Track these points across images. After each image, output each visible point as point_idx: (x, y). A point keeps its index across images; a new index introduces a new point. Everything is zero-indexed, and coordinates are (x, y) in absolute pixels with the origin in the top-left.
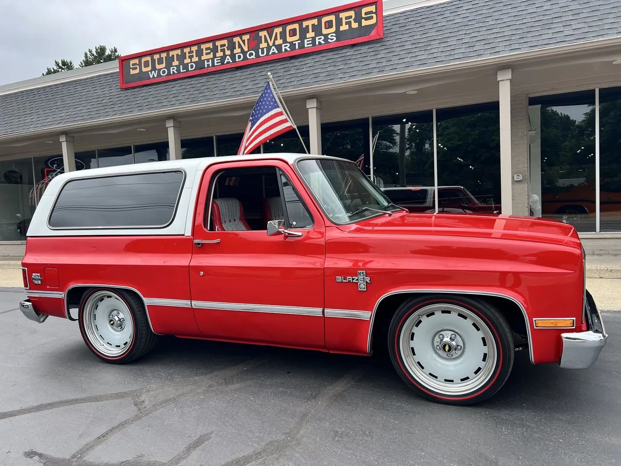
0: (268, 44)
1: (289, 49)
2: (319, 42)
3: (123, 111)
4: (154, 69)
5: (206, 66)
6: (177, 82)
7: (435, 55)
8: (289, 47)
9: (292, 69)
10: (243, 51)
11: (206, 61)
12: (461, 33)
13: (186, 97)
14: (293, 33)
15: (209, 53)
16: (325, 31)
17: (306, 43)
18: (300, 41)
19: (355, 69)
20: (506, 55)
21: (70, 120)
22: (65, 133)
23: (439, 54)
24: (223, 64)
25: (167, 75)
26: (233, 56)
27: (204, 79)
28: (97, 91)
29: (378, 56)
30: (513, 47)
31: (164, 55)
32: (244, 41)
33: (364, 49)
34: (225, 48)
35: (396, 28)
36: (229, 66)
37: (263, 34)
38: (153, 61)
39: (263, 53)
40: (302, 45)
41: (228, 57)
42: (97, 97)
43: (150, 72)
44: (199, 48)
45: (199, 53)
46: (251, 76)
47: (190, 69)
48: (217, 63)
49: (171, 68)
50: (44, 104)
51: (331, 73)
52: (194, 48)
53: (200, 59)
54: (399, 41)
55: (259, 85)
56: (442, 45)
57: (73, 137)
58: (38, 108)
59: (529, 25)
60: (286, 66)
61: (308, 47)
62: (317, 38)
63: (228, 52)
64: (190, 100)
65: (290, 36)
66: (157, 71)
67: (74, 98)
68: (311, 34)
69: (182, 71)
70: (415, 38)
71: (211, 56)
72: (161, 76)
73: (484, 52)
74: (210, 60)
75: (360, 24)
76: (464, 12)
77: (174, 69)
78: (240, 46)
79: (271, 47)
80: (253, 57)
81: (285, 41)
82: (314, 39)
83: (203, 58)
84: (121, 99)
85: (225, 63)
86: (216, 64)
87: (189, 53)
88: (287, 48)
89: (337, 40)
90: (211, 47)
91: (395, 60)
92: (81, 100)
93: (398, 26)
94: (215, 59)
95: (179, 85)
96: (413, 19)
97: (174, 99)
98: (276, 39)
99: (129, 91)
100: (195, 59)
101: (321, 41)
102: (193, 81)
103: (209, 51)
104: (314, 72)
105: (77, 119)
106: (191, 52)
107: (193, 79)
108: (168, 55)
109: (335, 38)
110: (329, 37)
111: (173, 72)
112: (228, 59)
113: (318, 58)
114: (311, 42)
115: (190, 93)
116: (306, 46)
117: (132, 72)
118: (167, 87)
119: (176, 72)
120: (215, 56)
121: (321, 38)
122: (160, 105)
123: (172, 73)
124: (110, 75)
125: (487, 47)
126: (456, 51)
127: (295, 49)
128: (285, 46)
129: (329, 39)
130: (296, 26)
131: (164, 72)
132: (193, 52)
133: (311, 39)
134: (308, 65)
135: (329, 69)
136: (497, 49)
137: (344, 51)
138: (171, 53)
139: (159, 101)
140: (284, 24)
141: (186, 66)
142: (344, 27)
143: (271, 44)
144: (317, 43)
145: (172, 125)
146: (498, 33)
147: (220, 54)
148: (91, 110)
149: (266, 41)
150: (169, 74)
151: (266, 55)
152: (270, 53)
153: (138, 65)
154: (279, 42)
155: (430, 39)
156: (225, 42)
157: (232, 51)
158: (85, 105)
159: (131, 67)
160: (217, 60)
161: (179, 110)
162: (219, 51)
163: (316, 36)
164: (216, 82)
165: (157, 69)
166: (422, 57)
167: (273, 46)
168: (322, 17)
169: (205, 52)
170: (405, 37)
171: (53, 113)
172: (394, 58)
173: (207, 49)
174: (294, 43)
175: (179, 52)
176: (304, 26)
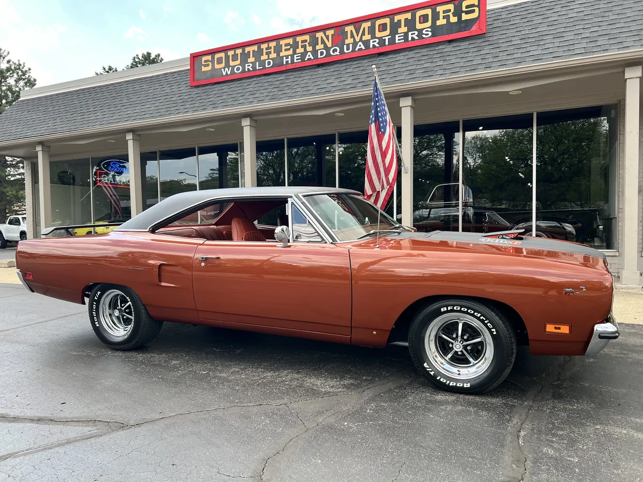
0: (354, 40)
1: (377, 45)
2: (412, 38)
3: (196, 108)
4: (227, 65)
5: (285, 63)
6: (252, 80)
7: (551, 50)
8: (378, 43)
9: (383, 65)
10: (326, 47)
11: (285, 58)
12: (578, 27)
13: (265, 94)
14: (383, 27)
15: (289, 49)
16: (419, 26)
17: (397, 38)
18: (390, 37)
19: (455, 65)
20: (635, 50)
21: (138, 117)
22: (132, 130)
23: (556, 49)
24: (303, 60)
25: (241, 72)
26: (315, 52)
27: (282, 77)
28: (164, 89)
29: (482, 52)
31: (239, 51)
32: (327, 37)
33: (464, 45)
34: (307, 44)
35: (498, 23)
36: (310, 63)
37: (349, 29)
38: (227, 57)
39: (348, 49)
40: (392, 41)
41: (309, 53)
42: (165, 94)
43: (223, 70)
44: (278, 44)
45: (278, 50)
46: (336, 73)
47: (267, 66)
48: (297, 60)
49: (246, 65)
50: (108, 101)
51: (428, 70)
52: (273, 44)
54: (504, 36)
55: (346, 83)
56: (558, 40)
57: (140, 135)
58: (102, 105)
60: (374, 63)
61: (400, 43)
62: (410, 33)
63: (309, 49)
64: (269, 98)
65: (379, 31)
66: (230, 68)
67: (141, 96)
68: (403, 29)
69: (258, 68)
70: (523, 33)
71: (291, 52)
72: (235, 73)
73: (610, 47)
74: (290, 57)
75: (460, 18)
76: (578, 6)
77: (250, 65)
78: (323, 42)
79: (358, 42)
80: (337, 53)
81: (373, 37)
82: (406, 34)
83: (282, 54)
84: (191, 96)
85: (306, 59)
86: (295, 61)
87: (267, 49)
88: (375, 44)
89: (432, 36)
90: (291, 43)
91: (503, 56)
92: (148, 97)
93: (500, 21)
94: (295, 56)
95: (254, 83)
96: (518, 14)
97: (250, 97)
98: (363, 34)
99: (200, 89)
100: (273, 55)
101: (414, 36)
102: (270, 78)
103: (289, 47)
104: (409, 68)
105: (147, 116)
106: (269, 48)
107: (272, 76)
108: (243, 51)
109: (430, 34)
110: (424, 32)
111: (248, 69)
112: (310, 56)
113: (411, 54)
114: (403, 37)
115: (268, 90)
116: (397, 41)
117: (204, 69)
118: (242, 84)
119: (251, 69)
120: (294, 52)
121: (415, 34)
122: (236, 103)
123: (246, 70)
124: (177, 73)
125: (612, 42)
126: (577, 46)
127: (384, 45)
128: (373, 42)
129: (423, 34)
130: (387, 21)
131: (238, 69)
132: (271, 48)
133: (403, 34)
134: (400, 62)
135: (426, 65)
136: (625, 45)
137: (440, 47)
138: (247, 49)
139: (234, 99)
140: (373, 18)
141: (262, 63)
142: (441, 22)
143: (357, 39)
144: (410, 39)
145: (249, 124)
146: (623, 28)
147: (300, 50)
148: (160, 107)
149: (352, 36)
150: (244, 71)
151: (352, 51)
152: (357, 49)
153: (210, 61)
154: (367, 37)
155: (541, 34)
156: (307, 37)
157: (314, 47)
158: (152, 102)
159: (203, 63)
160: (297, 57)
161: (258, 107)
162: (300, 46)
163: (409, 30)
164: (296, 79)
165: (231, 66)
166: (535, 53)
167: (360, 41)
168: (416, 10)
169: (284, 48)
170: (511, 33)
171: (119, 111)
172: (501, 54)
173: (286, 45)
174: (383, 38)
175: (255, 48)
176: (396, 21)
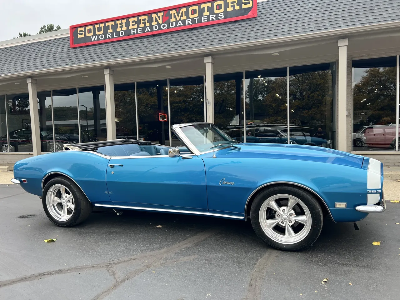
0: (176, 19)
1: (191, 23)
2: (212, 19)
3: (73, 62)
5: (132, 33)
6: (112, 44)
7: (295, 28)
8: (191, 22)
9: (194, 36)
10: (158, 24)
11: (132, 30)
12: (311, 14)
13: (118, 54)
14: (194, 12)
15: (134, 25)
16: (216, 11)
17: (203, 19)
18: (199, 18)
19: (238, 37)
20: (344, 29)
21: (35, 68)
22: (30, 77)
23: (298, 28)
24: (144, 32)
25: (104, 39)
26: (151, 27)
27: (130, 42)
28: (53, 49)
29: (254, 29)
30: (349, 24)
31: (102, 25)
32: (159, 17)
33: (244, 24)
34: (146, 21)
35: (265, 11)
36: (148, 34)
37: (172, 12)
38: (94, 29)
39: (172, 25)
40: (200, 21)
41: (148, 27)
42: (53, 53)
43: (92, 37)
44: (127, 21)
45: (128, 24)
46: (164, 40)
47: (121, 35)
48: (140, 31)
49: (107, 34)
50: (15, 57)
51: (221, 39)
52: (124, 21)
53: (128, 28)
54: (267, 19)
55: (170, 47)
56: (300, 22)
57: (36, 80)
58: (10, 60)
59: (358, 10)
60: (189, 34)
61: (205, 22)
62: (211, 16)
63: (148, 24)
65: (192, 14)
66: (97, 36)
67: (37, 53)
68: (206, 13)
69: (115, 36)
70: (279, 17)
71: (136, 26)
72: (100, 39)
73: (330, 26)
74: (135, 30)
75: (241, 7)
76: (312, 1)
77: (109, 35)
78: (156, 20)
79: (179, 21)
80: (166, 28)
81: (188, 18)
83: (130, 28)
84: (71, 54)
85: (146, 31)
86: (139, 32)
87: (120, 24)
89: (225, 18)
90: (136, 21)
91: (267, 31)
92: (42, 55)
93: (266, 9)
94: (139, 29)
95: (113, 46)
96: (276, 5)
97: (109, 55)
98: (182, 16)
99: (77, 49)
100: (125, 28)
103: (135, 23)
104: (209, 38)
105: (40, 67)
106: (121, 23)
107: (123, 42)
108: (105, 25)
109: (223, 16)
110: (219, 15)
112: (148, 29)
113: (211, 29)
115: (121, 51)
117: (79, 36)
118: (104, 47)
119: (110, 37)
120: (138, 27)
122: (100, 59)
123: (107, 38)
124: (62, 39)
125: (331, 23)
126: (310, 26)
127: (195, 23)
128: (188, 21)
129: (219, 17)
130: (196, 7)
131: (102, 37)
132: (123, 24)
133: (206, 16)
134: (205, 34)
135: (220, 36)
136: (338, 25)
137: (230, 25)
138: (107, 24)
139: (99, 56)
140: (187, 5)
141: (118, 33)
142: (230, 9)
143: (178, 19)
144: (211, 20)
145: (109, 73)
146: (338, 15)
147: (142, 25)
148: (50, 61)
149: (175, 17)
150: (105, 38)
151: (175, 27)
152: (178, 26)
153: (83, 31)
154: (184, 18)
155: (289, 18)
156: (146, 17)
157: (151, 24)
158: (45, 58)
160: (140, 29)
161: (114, 62)
162: (142, 23)
163: (210, 14)
164: (139, 44)
166: (286, 30)
167: (179, 20)
169: (131, 24)
170: (271, 17)
171: (22, 63)
172: (265, 30)
173: (133, 22)
174: (194, 19)
175: (113, 23)
176: (202, 8)
